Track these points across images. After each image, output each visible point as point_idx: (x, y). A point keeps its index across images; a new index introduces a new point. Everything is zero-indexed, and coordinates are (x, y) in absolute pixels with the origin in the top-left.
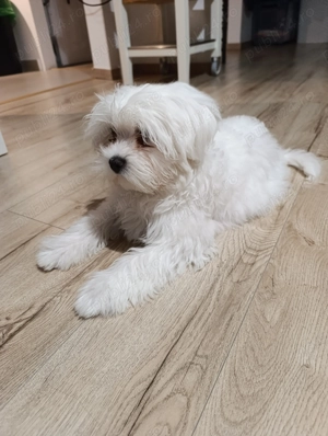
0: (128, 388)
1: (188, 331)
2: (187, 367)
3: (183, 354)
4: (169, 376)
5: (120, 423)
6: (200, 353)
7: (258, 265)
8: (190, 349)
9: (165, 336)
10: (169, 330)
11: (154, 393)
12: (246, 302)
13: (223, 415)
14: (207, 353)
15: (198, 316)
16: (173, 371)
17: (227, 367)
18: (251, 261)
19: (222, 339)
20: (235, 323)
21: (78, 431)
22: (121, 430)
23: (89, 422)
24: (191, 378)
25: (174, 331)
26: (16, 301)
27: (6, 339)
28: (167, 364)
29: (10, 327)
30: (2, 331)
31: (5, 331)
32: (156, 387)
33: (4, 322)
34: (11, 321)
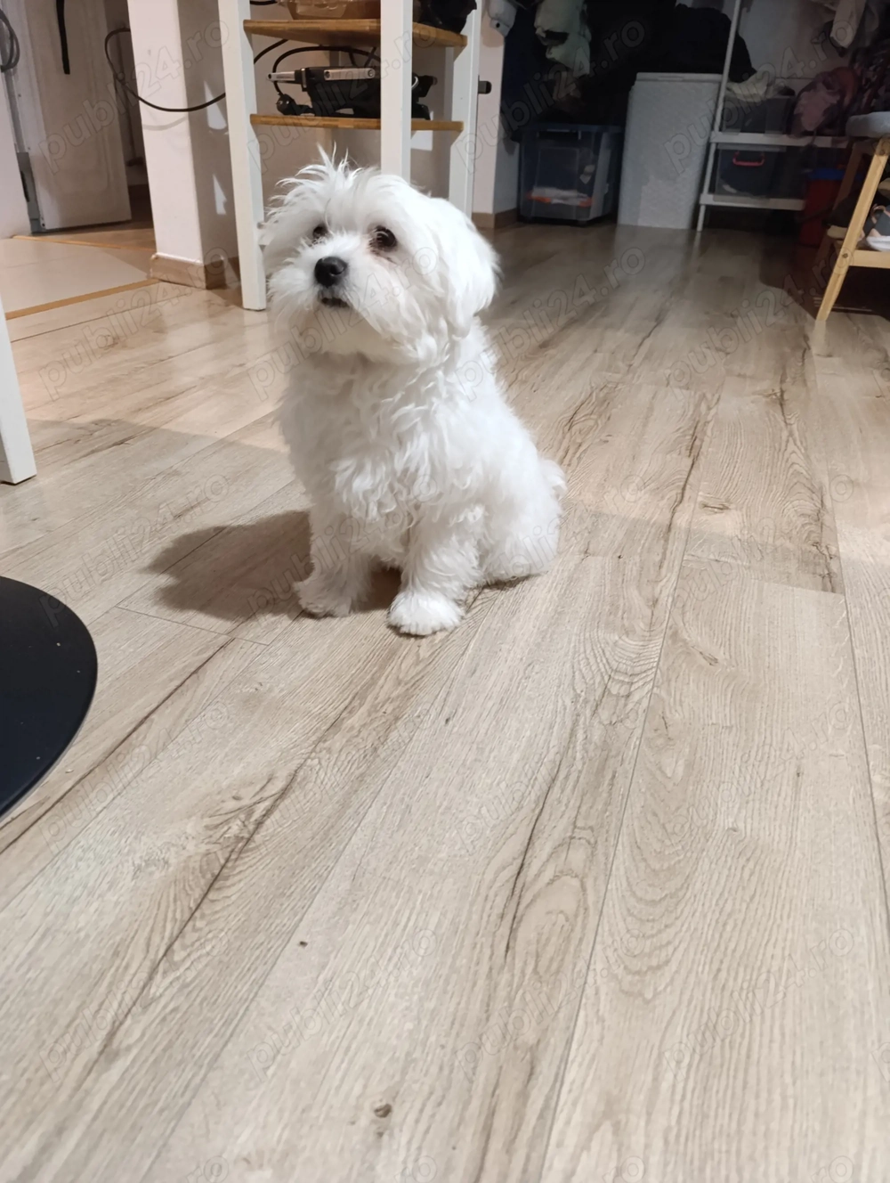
0: (489, 876)
1: (553, 796)
2: (567, 843)
3: (555, 828)
4: (544, 856)
5: (493, 917)
6: (580, 823)
7: (636, 697)
8: (565, 820)
9: (519, 809)
11: (529, 879)
12: (631, 753)
13: (634, 894)
14: (592, 823)
15: (562, 776)
16: (548, 849)
17: (624, 839)
18: (623, 692)
19: (607, 804)
20: (620, 780)
22: (498, 926)
24: (577, 856)
25: (531, 799)
26: (237, 771)
27: (251, 827)
28: (537, 844)
29: (250, 810)
30: (236, 817)
31: (242, 816)
32: (531, 872)
33: (232, 805)
34: (246, 802)
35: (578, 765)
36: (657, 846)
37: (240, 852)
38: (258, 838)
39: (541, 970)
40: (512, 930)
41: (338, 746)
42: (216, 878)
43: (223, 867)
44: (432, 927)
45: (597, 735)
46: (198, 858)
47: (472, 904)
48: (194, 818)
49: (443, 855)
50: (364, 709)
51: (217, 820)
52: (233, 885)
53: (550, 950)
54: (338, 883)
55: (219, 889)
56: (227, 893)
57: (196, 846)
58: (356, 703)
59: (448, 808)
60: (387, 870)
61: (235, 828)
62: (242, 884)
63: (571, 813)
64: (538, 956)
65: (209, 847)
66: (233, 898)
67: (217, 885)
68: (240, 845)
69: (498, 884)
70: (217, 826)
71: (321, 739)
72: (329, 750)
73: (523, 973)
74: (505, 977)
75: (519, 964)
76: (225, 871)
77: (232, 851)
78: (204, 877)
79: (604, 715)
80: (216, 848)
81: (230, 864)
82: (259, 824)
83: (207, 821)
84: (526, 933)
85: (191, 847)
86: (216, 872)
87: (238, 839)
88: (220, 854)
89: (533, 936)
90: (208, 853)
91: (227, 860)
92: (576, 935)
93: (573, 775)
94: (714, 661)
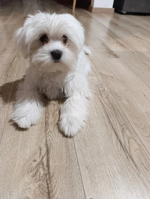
0: (116, 148)
1: (111, 120)
2: (123, 131)
3: (118, 128)
4: (122, 136)
5: (126, 159)
6: (121, 124)
8: (118, 125)
9: (107, 127)
10: (106, 123)
11: (124, 144)
14: (123, 123)
16: (121, 134)
19: (122, 117)
20: (120, 110)
21: (118, 172)
22: (129, 161)
23: (118, 167)
24: (127, 132)
25: (107, 123)
26: (28, 151)
27: (47, 168)
28: (118, 133)
29: (41, 163)
30: (39, 167)
31: (41, 166)
32: (123, 142)
33: (35, 164)
34: (38, 161)
35: (109, 111)
36: (138, 122)
37: (50, 179)
38: (51, 171)
39: (146, 167)
40: (132, 160)
41: (52, 130)
42: (49, 193)
43: (48, 188)
46: (37, 189)
47: (119, 159)
48: (25, 176)
49: (102, 149)
50: (51, 116)
51: (34, 172)
52: (56, 192)
53: (143, 160)
54: (85, 173)
55: (52, 197)
56: (56, 196)
57: (34, 185)
58: (47, 115)
59: (93, 134)
60: (93, 161)
61: (42, 172)
62: (58, 190)
63: (118, 123)
64: (142, 164)
65: (39, 183)
66: (59, 197)
67: (51, 196)
68: (48, 177)
69: (120, 150)
70: (35, 174)
71: (46, 130)
72: (51, 132)
74: (142, 174)
75: (141, 169)
76: (50, 189)
77: (47, 180)
78: (44, 195)
79: (104, 95)
80: (40, 183)
81: (49, 186)
82: (48, 165)
83: (31, 174)
84: (136, 159)
85: (32, 187)
86: (47, 191)
87: (46, 175)
88: (43, 183)
89: (137, 159)
90: (40, 186)
91: (48, 184)
92: (144, 153)
93: (111, 113)
94: (112, 77)
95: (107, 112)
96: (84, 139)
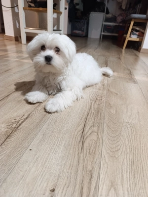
0: (76, 133)
1: (88, 117)
2: (93, 126)
3: (90, 123)
4: (88, 129)
5: (78, 142)
6: (95, 122)
7: (103, 100)
8: (92, 122)
9: (81, 119)
12: (104, 109)
14: (98, 122)
16: (89, 127)
17: (105, 125)
18: (100, 99)
19: (100, 118)
20: (102, 114)
22: (79, 144)
24: (95, 129)
25: (84, 117)
26: (15, 114)
27: (18, 125)
28: (86, 126)
29: (18, 122)
31: (16, 123)
32: (85, 132)
34: (17, 120)
35: (93, 111)
37: (16, 130)
38: (20, 127)
39: (91, 153)
40: (83, 144)
41: (39, 109)
42: (9, 136)
43: (11, 134)
44: (63, 145)
45: (96, 106)
46: (4, 132)
47: (73, 139)
51: (10, 124)
52: (13, 137)
53: (92, 148)
54: (39, 136)
55: (9, 138)
56: (11, 139)
57: (4, 129)
61: (14, 125)
62: (15, 137)
63: (93, 120)
64: (89, 149)
65: (7, 129)
66: (13, 140)
69: (78, 135)
71: (36, 108)
73: (86, 154)
74: (82, 155)
75: (85, 152)
77: (13, 130)
78: (5, 136)
79: (97, 103)
80: (9, 130)
82: (20, 124)
83: (7, 124)
84: (86, 144)
87: (15, 128)
89: (88, 145)
91: (12, 132)
92: (98, 144)
93: (92, 113)
94: (117, 94)
95: (90, 112)
96: (56, 120)
